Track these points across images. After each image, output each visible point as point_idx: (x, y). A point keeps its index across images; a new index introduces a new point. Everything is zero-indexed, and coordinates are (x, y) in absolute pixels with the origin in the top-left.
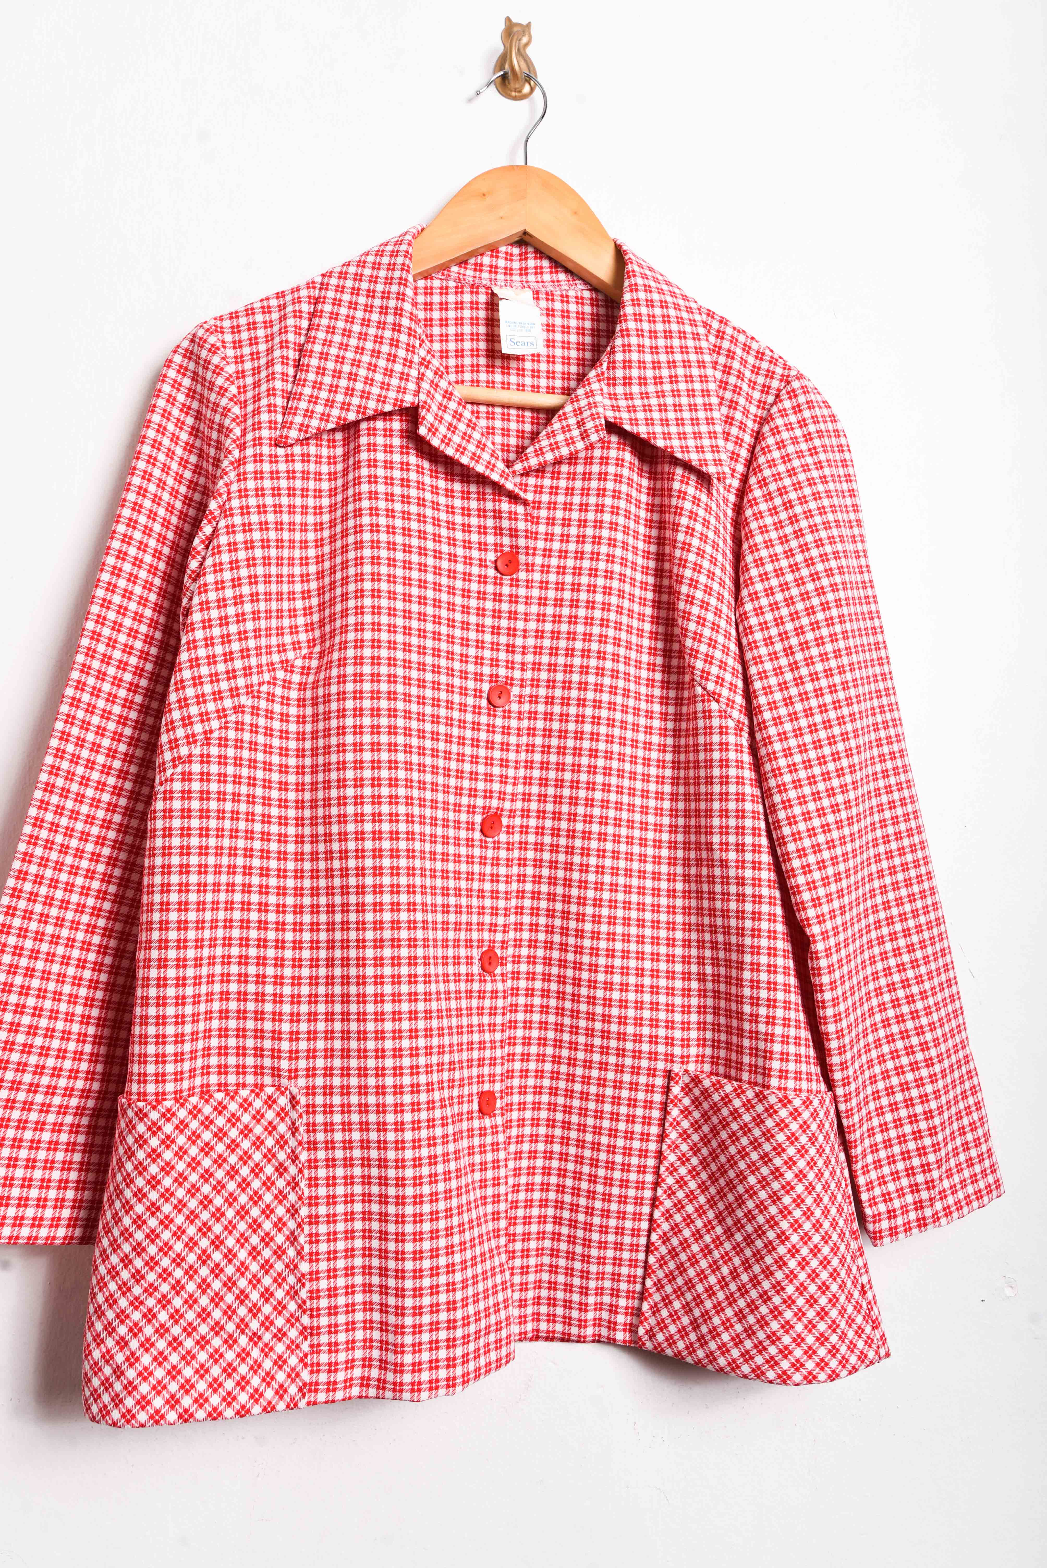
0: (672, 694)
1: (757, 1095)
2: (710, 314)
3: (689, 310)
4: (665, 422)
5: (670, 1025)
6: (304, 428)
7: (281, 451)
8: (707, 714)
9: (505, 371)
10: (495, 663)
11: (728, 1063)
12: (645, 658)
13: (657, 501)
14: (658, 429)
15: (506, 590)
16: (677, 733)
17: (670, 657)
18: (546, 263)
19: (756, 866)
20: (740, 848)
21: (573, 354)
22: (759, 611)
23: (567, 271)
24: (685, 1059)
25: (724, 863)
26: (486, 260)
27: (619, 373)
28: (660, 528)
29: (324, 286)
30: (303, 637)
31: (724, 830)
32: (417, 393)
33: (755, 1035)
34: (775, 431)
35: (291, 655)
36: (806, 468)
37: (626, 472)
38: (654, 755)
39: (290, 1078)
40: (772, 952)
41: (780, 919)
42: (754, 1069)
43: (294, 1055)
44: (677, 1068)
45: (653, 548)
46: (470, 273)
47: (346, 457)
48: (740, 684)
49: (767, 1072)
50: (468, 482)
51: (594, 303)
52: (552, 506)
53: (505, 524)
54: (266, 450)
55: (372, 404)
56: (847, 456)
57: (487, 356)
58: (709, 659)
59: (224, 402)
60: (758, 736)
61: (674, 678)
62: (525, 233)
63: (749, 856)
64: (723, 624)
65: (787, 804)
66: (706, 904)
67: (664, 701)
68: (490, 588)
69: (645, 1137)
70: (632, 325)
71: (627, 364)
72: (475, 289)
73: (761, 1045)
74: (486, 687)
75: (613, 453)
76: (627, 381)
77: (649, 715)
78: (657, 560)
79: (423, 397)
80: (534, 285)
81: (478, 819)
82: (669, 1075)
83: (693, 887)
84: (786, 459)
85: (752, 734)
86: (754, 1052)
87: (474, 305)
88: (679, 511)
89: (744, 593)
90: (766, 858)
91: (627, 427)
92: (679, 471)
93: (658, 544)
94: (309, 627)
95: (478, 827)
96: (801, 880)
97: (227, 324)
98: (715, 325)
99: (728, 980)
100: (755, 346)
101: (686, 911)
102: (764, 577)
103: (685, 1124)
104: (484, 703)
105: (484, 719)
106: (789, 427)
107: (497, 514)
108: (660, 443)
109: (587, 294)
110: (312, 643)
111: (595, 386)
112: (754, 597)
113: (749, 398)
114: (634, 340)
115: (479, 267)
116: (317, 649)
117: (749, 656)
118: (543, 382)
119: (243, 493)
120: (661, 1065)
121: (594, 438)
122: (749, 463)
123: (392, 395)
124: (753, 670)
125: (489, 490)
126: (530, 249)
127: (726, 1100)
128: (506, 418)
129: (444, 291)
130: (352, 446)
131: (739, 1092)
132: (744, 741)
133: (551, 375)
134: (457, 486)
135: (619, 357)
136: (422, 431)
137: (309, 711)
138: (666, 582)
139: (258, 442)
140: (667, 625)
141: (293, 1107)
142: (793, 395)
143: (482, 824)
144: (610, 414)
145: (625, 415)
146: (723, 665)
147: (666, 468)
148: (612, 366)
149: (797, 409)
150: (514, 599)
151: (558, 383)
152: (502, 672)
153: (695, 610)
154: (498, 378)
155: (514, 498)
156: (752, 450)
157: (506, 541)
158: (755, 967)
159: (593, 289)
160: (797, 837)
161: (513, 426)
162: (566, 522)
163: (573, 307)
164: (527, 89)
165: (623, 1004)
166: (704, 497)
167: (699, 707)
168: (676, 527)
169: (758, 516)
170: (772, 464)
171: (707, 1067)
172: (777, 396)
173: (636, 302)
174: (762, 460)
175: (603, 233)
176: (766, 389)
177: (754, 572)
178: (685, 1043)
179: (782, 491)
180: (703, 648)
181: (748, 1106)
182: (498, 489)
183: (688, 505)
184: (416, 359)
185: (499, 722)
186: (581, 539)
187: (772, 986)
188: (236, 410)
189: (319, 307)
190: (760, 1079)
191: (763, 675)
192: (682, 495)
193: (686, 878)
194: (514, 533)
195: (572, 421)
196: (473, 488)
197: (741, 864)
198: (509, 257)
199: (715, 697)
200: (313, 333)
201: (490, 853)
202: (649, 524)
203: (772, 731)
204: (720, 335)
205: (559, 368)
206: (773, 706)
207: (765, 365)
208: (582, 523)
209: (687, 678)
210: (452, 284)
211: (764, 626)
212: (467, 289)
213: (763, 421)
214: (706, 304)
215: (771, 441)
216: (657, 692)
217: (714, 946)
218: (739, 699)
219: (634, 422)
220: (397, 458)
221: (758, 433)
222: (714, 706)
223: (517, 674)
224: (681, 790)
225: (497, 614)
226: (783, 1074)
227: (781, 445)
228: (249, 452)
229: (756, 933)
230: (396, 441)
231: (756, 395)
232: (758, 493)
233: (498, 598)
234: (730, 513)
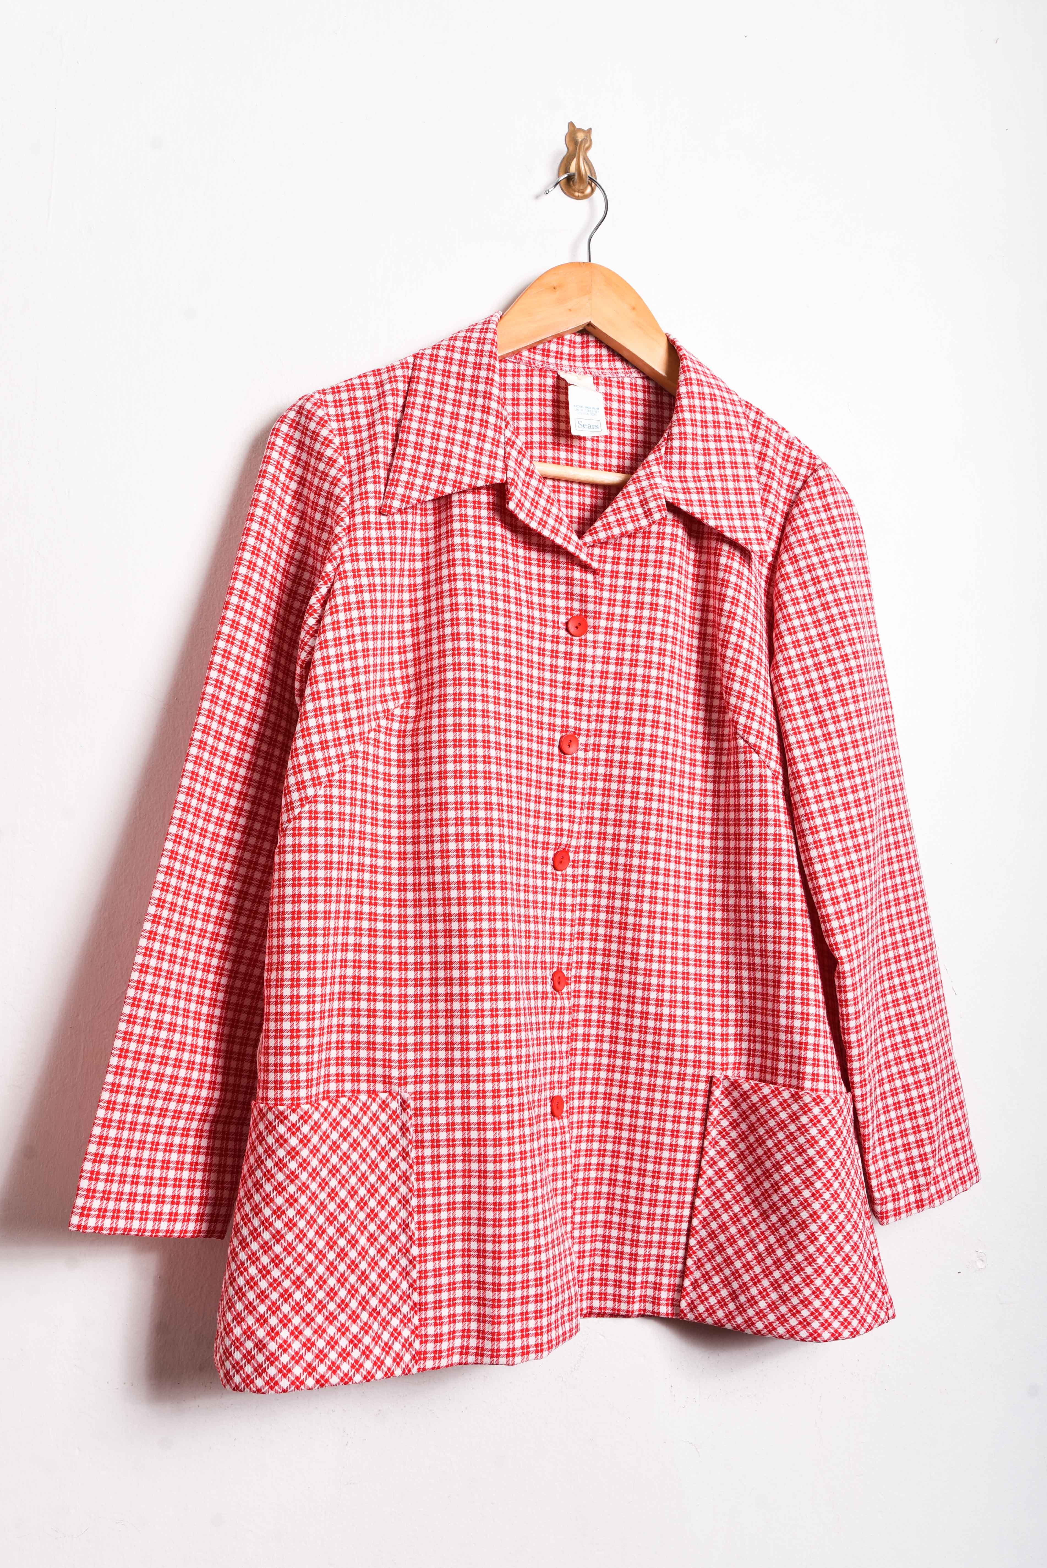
0: (712, 744)
1: (793, 1096)
2: (748, 406)
3: (733, 403)
4: (715, 504)
5: (711, 1036)
6: (405, 499)
7: (384, 519)
8: (749, 764)
9: (569, 448)
10: (565, 715)
11: (763, 1069)
12: (690, 712)
13: (702, 572)
14: (710, 510)
15: (576, 650)
16: (716, 780)
17: (711, 712)
18: (604, 352)
19: (791, 897)
20: (777, 882)
21: (628, 435)
22: (792, 674)
23: (623, 359)
24: (724, 1066)
25: (763, 896)
26: (553, 347)
28: (704, 596)
29: (416, 367)
30: (400, 688)
31: (763, 866)
32: (504, 471)
33: (790, 1044)
34: (804, 514)
35: (391, 705)
36: (831, 548)
37: (679, 546)
38: (697, 799)
39: (400, 1085)
40: (805, 972)
41: (810, 944)
42: (788, 1074)
43: (403, 1064)
44: (718, 1074)
45: (698, 614)
46: (538, 357)
47: (437, 525)
48: (776, 738)
49: (801, 1076)
50: (544, 551)
51: (646, 389)
52: (614, 575)
53: (577, 590)
54: (372, 518)
55: (466, 480)
56: (861, 537)
57: (554, 435)
58: (750, 715)
59: (333, 472)
60: (792, 784)
61: (714, 730)
62: (589, 324)
63: (784, 889)
64: (762, 685)
65: (818, 844)
66: (744, 930)
67: (705, 751)
68: (562, 648)
69: (689, 1135)
70: (687, 415)
71: (683, 451)
72: (543, 373)
73: (796, 1053)
74: (558, 736)
75: (668, 529)
76: (682, 466)
77: (693, 763)
78: (701, 625)
79: (510, 474)
80: (595, 371)
81: (551, 854)
82: (711, 1081)
83: (732, 915)
84: (814, 539)
85: (786, 782)
86: (790, 1059)
87: (542, 388)
88: (725, 583)
89: (779, 657)
90: (799, 891)
91: (684, 508)
92: (726, 547)
93: (702, 611)
94: (405, 679)
95: (550, 861)
96: (831, 910)
97: (330, 398)
98: (752, 415)
99: (765, 997)
100: (785, 436)
101: (725, 937)
102: (796, 644)
103: (725, 1123)
104: (556, 750)
105: (556, 765)
106: (816, 510)
107: (569, 582)
108: (712, 523)
109: (640, 382)
110: (408, 694)
111: (655, 469)
112: (788, 661)
113: (780, 483)
114: (689, 429)
115: (546, 353)
116: (414, 699)
117: (784, 713)
118: (601, 460)
119: (354, 557)
120: (704, 1072)
121: (657, 516)
122: (780, 540)
123: (484, 471)
124: (788, 726)
125: (562, 559)
126: (591, 339)
127: (764, 1101)
128: (570, 491)
129: (516, 373)
130: (443, 515)
131: (776, 1093)
132: (779, 788)
133: (608, 454)
134: (534, 555)
135: (676, 443)
136: (512, 506)
137: (409, 756)
138: (708, 645)
139: (365, 510)
140: (708, 683)
141: (404, 1110)
142: (819, 482)
143: (554, 859)
144: (669, 495)
145: (681, 496)
146: (762, 721)
147: (713, 544)
148: (669, 451)
149: (822, 495)
150: (582, 658)
151: (614, 462)
152: (572, 723)
153: (739, 672)
154: (563, 454)
155: (585, 567)
156: (783, 529)
157: (576, 605)
158: (791, 986)
159: (646, 377)
160: (826, 872)
161: (576, 499)
162: (627, 590)
163: (628, 393)
164: (589, 190)
165: (672, 1018)
166: (746, 572)
167: (741, 757)
168: (722, 598)
169: (790, 589)
170: (801, 543)
171: (743, 1073)
172: (805, 482)
173: (691, 395)
174: (793, 539)
175: (658, 329)
176: (794, 475)
177: (788, 639)
178: (725, 1052)
179: (811, 568)
180: (746, 706)
181: (785, 1105)
182: (572, 559)
183: (733, 579)
184: (502, 439)
185: (568, 768)
186: (640, 605)
187: (805, 1002)
188: (345, 480)
189: (414, 386)
190: (794, 1082)
191: (797, 731)
192: (728, 569)
193: (725, 908)
194: (583, 599)
195: (636, 500)
196: (548, 557)
197: (778, 896)
198: (572, 344)
199: (756, 749)
200: (409, 411)
201: (559, 885)
202: (695, 592)
203: (805, 780)
204: (757, 425)
205: (615, 448)
206: (805, 758)
207: (794, 454)
208: (641, 591)
209: (726, 731)
210: (523, 367)
211: (797, 687)
212: (536, 373)
213: (791, 505)
214: (745, 396)
215: (800, 522)
216: (700, 743)
217: (752, 967)
218: (775, 752)
219: (689, 502)
220: (485, 528)
221: (787, 514)
222: (755, 757)
223: (584, 725)
224: (721, 829)
225: (567, 671)
226: (815, 1077)
227: (809, 526)
228: (359, 519)
229: (791, 956)
230: (484, 513)
231: (786, 480)
232: (789, 568)
233: (568, 656)
234: (763, 584)
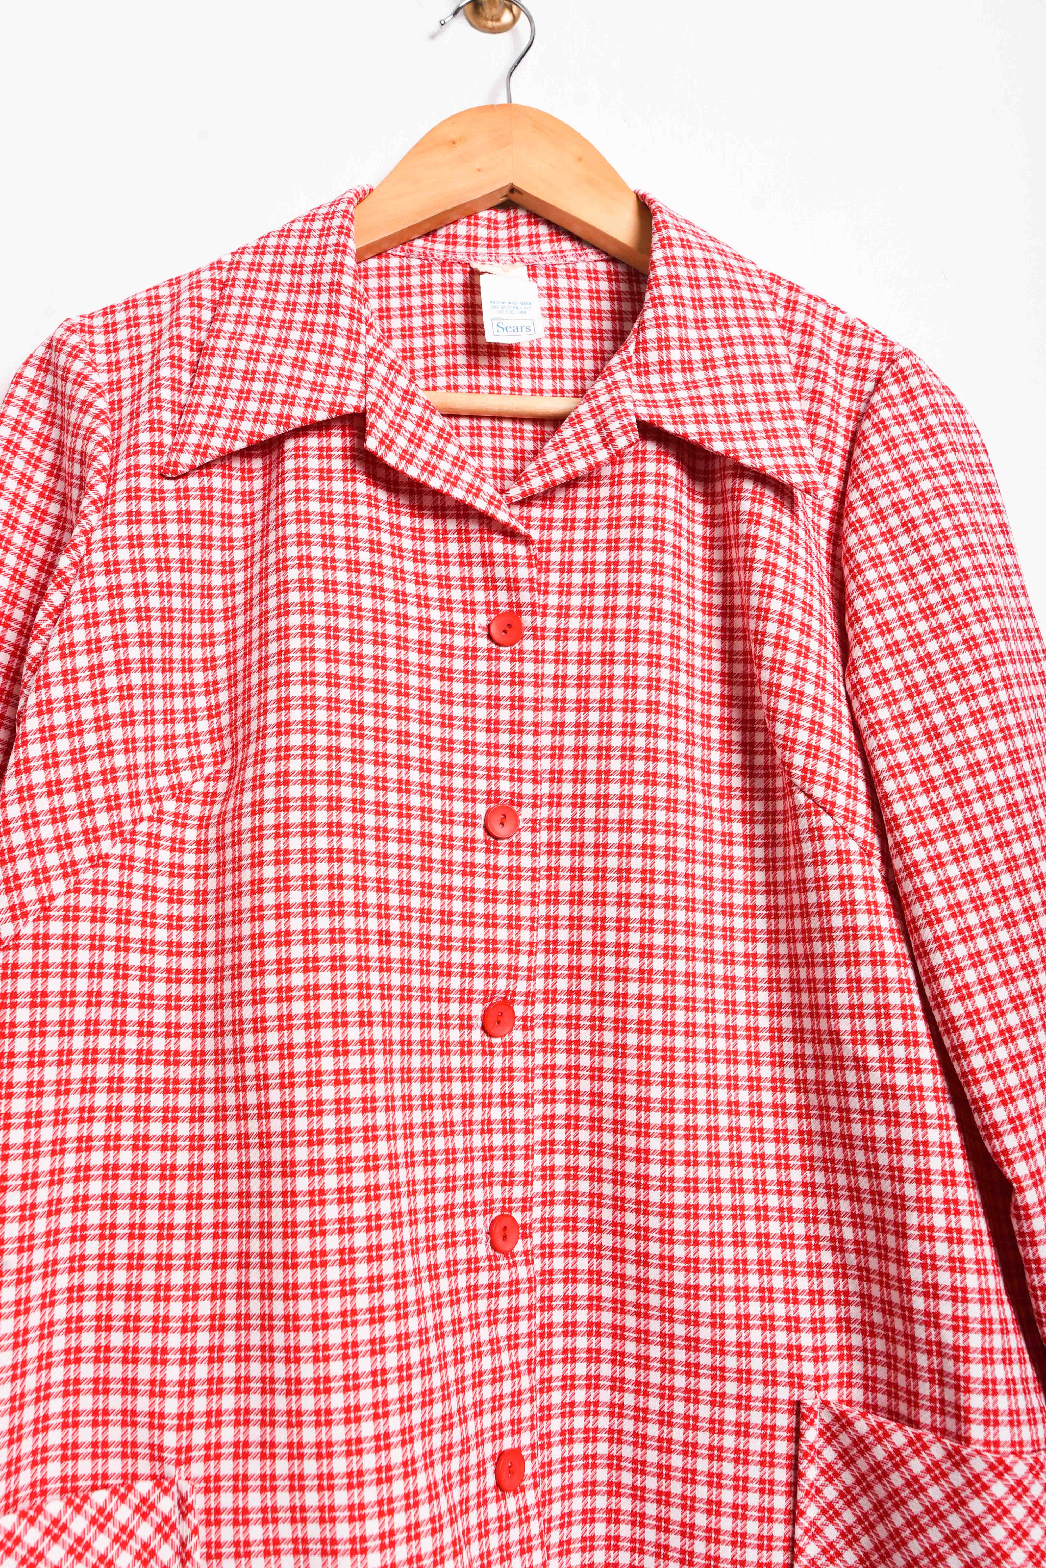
0: (759, 806)
1: (949, 1455)
2: (774, 279)
3: (746, 272)
4: (722, 419)
5: (793, 1324)
6: (200, 450)
7: (169, 485)
8: (817, 834)
9: (494, 370)
10: (493, 773)
11: (892, 1389)
12: (715, 756)
13: (718, 532)
14: (714, 428)
15: (505, 667)
16: (770, 865)
17: (752, 753)
18: (543, 230)
19: (913, 1066)
20: (885, 1039)
21: (588, 345)
22: (881, 678)
23: (573, 237)
24: (821, 1382)
25: (861, 1064)
26: (462, 229)
27: (653, 356)
28: (724, 570)
29: (235, 266)
30: (206, 749)
31: (856, 1011)
32: (362, 395)
33: (936, 1348)
34: (880, 427)
35: (186, 776)
36: (930, 473)
37: (671, 493)
38: (738, 899)
39: (178, 1463)
40: (951, 1207)
41: (957, 1151)
42: (939, 1406)
43: (185, 1423)
44: (809, 1398)
45: (717, 600)
46: (440, 247)
47: (266, 490)
48: (862, 786)
49: (962, 1414)
50: (444, 517)
51: (612, 277)
52: (567, 546)
53: (500, 572)
54: (145, 482)
55: (298, 412)
56: (984, 458)
57: (468, 353)
58: (813, 752)
59: (87, 421)
60: (898, 864)
61: (760, 783)
62: (513, 189)
63: (899, 1052)
64: (829, 699)
65: (954, 967)
66: (835, 1127)
67: (748, 818)
68: (482, 666)
69: (766, 1515)
70: (666, 290)
71: (663, 343)
72: (447, 266)
73: (949, 1366)
74: (481, 809)
75: (651, 467)
76: (665, 367)
77: (727, 839)
78: (723, 615)
79: (371, 398)
80: (529, 259)
81: (477, 1010)
82: (796, 1408)
83: (813, 1099)
84: (900, 463)
85: (886, 861)
86: (938, 1377)
87: (447, 288)
88: (751, 541)
89: (857, 652)
90: (926, 1053)
91: (669, 428)
92: (748, 485)
93: (724, 593)
94: (216, 735)
95: (477, 1022)
96: (989, 1088)
97: (98, 322)
98: (783, 293)
99: (882, 1252)
100: (840, 318)
101: (805, 1138)
102: (884, 628)
103: (830, 1493)
104: (480, 833)
105: (480, 858)
106: (900, 420)
107: (488, 560)
108: (718, 447)
109: (602, 267)
110: (219, 758)
111: (620, 376)
112: (872, 657)
113: (838, 388)
114: (671, 311)
115: (451, 240)
116: (227, 766)
117: (871, 744)
118: (547, 384)
119: (109, 544)
120: (783, 1393)
121: (622, 442)
122: (845, 475)
123: (327, 397)
124: (880, 764)
125: (474, 526)
126: (520, 213)
127: (898, 1460)
128: (498, 433)
129: (405, 271)
130: (274, 475)
131: (918, 1447)
132: (876, 870)
133: (557, 374)
134: (429, 524)
135: (651, 334)
136: (371, 443)
137: (213, 858)
138: (738, 646)
139: (134, 471)
140: (744, 707)
141: (184, 1515)
142: (901, 376)
143: (484, 1017)
144: (643, 411)
145: (665, 412)
146: (834, 760)
147: (729, 484)
148: (642, 347)
149: (909, 395)
150: (517, 679)
151: (569, 384)
152: (505, 786)
153: (787, 681)
154: (484, 380)
155: (510, 534)
156: (849, 457)
157: (503, 596)
158: (927, 1233)
159: (611, 259)
160: (974, 1018)
161: (508, 443)
162: (589, 567)
163: (583, 284)
164: (507, 17)
165: (717, 1294)
166: (786, 521)
167: (803, 823)
168: (748, 564)
169: (867, 543)
170: (880, 470)
171: (858, 1395)
172: (879, 381)
173: (670, 261)
174: (865, 466)
175: (620, 184)
176: (861, 374)
177: (868, 622)
178: (820, 1354)
179: (899, 507)
180: (803, 736)
181: (937, 1473)
182: (487, 522)
183: (764, 532)
184: (362, 350)
185: (503, 860)
186: (611, 589)
187: (957, 1265)
188: (105, 430)
189: (227, 292)
190: (951, 1424)
191: (896, 771)
192: (755, 518)
193: (801, 1086)
194: (512, 585)
195: (589, 424)
196: (451, 525)
197: (888, 1064)
198: (493, 225)
199: (826, 807)
200: (217, 325)
201: (498, 1062)
202: (709, 565)
203: (919, 854)
204: (791, 305)
205: (568, 364)
206: (916, 816)
207: (857, 342)
208: (612, 567)
209: (779, 782)
210: (415, 262)
211: (891, 699)
212: (436, 268)
213: (859, 417)
214: (768, 267)
215: (875, 440)
216: (737, 805)
217: (855, 1194)
218: (862, 809)
219: (679, 420)
220: (338, 486)
221: (854, 433)
222: (826, 821)
223: (527, 789)
224: (783, 949)
225: (493, 702)
226: (990, 1418)
227: (890, 445)
228: (121, 485)
229: (923, 1177)
230: (337, 464)
231: (848, 383)
232: (863, 512)
233: (493, 678)
234: (824, 544)
